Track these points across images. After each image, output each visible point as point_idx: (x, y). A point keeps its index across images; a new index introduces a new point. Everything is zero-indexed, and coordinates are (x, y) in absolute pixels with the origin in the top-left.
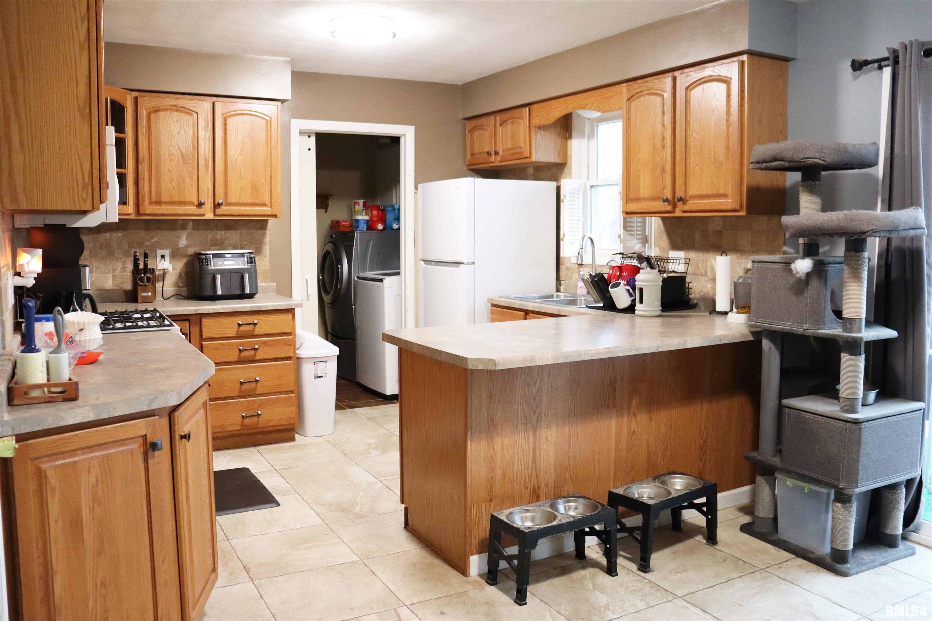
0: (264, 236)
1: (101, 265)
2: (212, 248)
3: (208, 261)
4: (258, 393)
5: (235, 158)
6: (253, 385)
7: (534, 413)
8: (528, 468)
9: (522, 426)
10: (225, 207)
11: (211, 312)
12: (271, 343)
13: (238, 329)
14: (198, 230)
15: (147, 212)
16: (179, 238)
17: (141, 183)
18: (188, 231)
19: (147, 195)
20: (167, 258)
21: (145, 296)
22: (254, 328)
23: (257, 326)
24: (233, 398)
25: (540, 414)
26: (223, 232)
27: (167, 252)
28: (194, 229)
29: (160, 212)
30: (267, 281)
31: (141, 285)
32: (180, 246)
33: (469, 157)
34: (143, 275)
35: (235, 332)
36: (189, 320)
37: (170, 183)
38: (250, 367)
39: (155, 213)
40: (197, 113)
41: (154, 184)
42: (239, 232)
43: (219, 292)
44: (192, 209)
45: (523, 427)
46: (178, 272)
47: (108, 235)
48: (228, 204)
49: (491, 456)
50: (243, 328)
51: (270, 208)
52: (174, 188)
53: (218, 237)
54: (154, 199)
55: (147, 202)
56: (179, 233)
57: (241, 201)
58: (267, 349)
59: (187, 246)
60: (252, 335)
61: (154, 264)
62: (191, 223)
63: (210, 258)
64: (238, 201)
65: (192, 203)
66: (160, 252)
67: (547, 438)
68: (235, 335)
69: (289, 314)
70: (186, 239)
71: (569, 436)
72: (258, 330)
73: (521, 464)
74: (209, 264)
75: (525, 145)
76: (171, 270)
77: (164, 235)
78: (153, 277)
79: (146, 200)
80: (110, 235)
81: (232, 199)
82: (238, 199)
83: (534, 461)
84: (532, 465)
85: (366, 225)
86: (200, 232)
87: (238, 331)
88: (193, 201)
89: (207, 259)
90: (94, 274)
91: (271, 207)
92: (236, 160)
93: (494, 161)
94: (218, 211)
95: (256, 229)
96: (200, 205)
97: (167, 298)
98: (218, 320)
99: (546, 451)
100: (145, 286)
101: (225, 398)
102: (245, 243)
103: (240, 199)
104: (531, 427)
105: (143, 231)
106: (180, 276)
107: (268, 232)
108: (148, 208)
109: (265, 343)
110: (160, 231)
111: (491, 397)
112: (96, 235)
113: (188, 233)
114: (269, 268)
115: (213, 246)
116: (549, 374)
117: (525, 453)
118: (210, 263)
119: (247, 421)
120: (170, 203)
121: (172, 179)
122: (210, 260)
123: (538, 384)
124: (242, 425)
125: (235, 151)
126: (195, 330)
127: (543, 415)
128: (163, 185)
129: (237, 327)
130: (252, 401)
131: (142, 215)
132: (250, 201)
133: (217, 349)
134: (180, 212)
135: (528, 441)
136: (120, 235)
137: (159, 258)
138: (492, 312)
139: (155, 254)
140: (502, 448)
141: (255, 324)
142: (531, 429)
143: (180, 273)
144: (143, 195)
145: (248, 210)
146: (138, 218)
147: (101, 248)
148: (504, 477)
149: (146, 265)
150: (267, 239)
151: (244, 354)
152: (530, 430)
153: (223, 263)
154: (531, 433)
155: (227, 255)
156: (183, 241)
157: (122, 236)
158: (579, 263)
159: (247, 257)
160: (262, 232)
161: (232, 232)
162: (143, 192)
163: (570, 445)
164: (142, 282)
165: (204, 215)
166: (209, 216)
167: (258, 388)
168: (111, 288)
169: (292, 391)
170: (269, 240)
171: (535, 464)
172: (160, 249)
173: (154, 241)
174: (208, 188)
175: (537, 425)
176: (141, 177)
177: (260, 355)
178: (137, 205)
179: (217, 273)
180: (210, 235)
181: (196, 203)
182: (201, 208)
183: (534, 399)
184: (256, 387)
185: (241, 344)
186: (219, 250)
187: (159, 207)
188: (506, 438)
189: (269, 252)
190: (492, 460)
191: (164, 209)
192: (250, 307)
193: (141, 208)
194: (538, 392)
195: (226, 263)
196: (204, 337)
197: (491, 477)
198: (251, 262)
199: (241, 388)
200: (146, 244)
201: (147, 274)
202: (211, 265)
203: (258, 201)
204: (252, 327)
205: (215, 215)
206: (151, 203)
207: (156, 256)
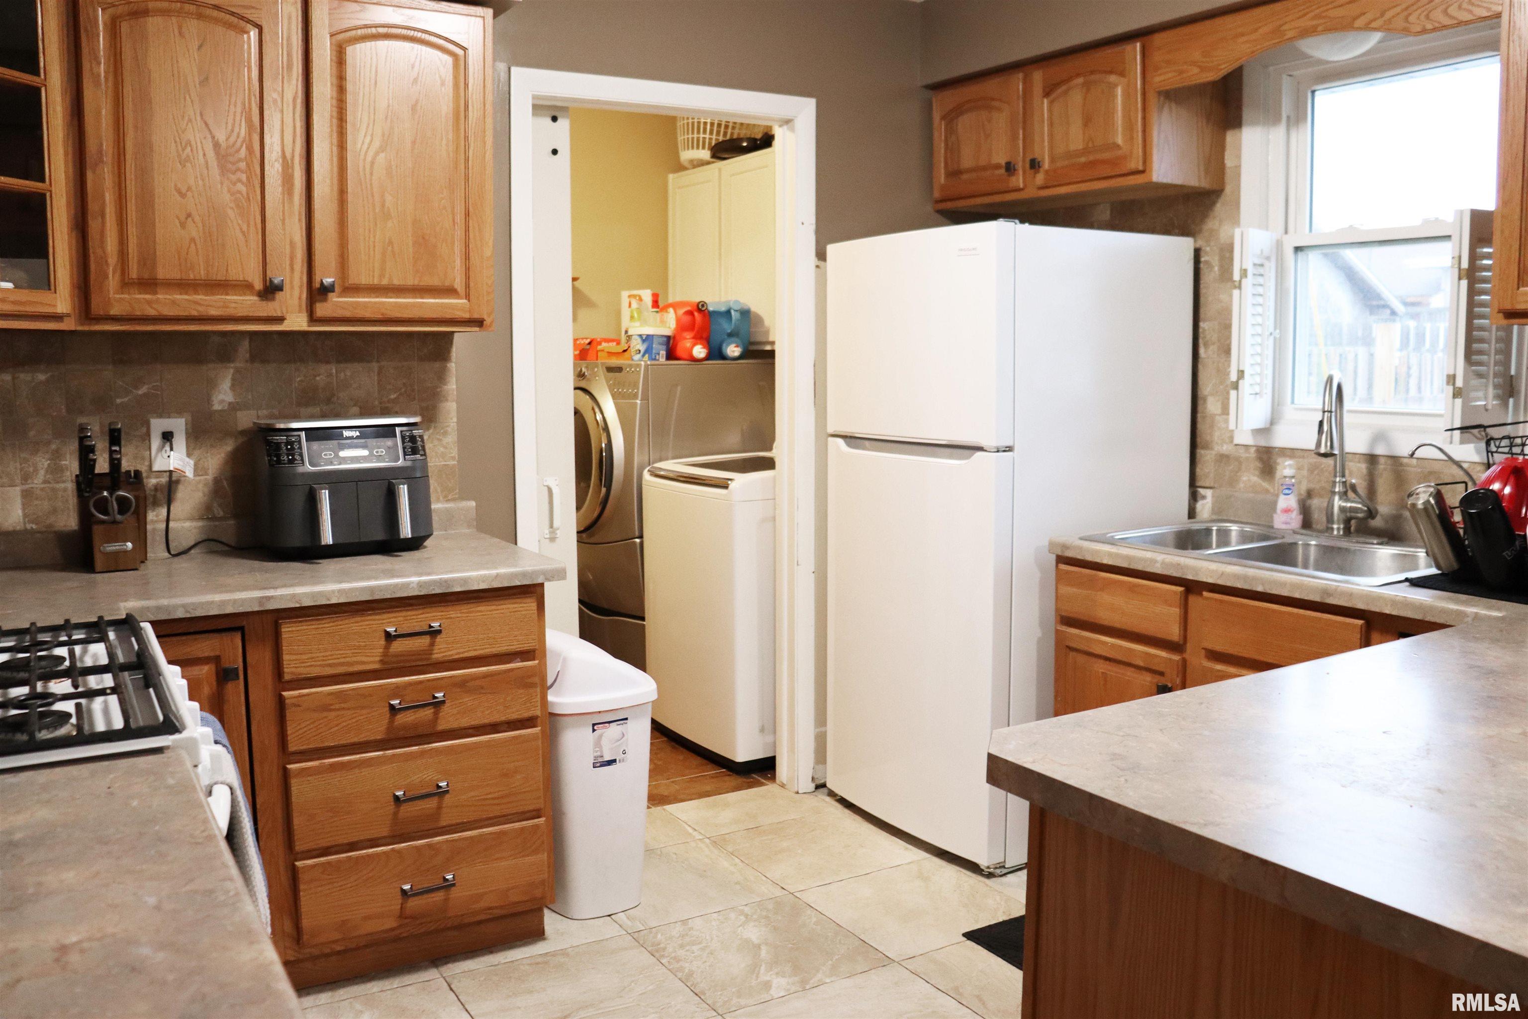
0: (441, 376)
2: (303, 410)
3: (293, 449)
4: (443, 823)
5: (369, 159)
6: (430, 804)
10: (339, 297)
11: (307, 603)
12: (477, 683)
13: (387, 647)
14: (264, 361)
15: (113, 312)
16: (212, 384)
17: (93, 225)
18: (238, 365)
19: (112, 260)
20: (180, 442)
21: (116, 553)
22: (432, 644)
23: (439, 639)
24: (374, 843)
26: (333, 368)
27: (178, 425)
28: (253, 358)
29: (151, 312)
30: (452, 497)
31: (103, 522)
32: (217, 407)
33: (941, 177)
34: (105, 494)
35: (378, 659)
36: (241, 629)
37: (183, 225)
38: (422, 753)
39: (138, 313)
40: (260, 27)
41: (132, 231)
42: (375, 366)
43: (327, 537)
44: (246, 303)
46: (210, 477)
48: (351, 290)
50: (398, 646)
51: (465, 301)
52: (193, 240)
53: (321, 380)
54: (134, 274)
55: (113, 281)
56: (212, 369)
57: (385, 282)
58: (468, 700)
59: (234, 407)
60: (425, 663)
61: (143, 459)
62: (246, 344)
63: (300, 442)
64: (376, 282)
65: (247, 287)
66: (158, 425)
68: (376, 666)
69: (528, 600)
70: (233, 387)
72: (443, 649)
74: (297, 457)
75: (1131, 139)
76: (189, 473)
77: (169, 377)
78: (136, 498)
79: (111, 276)
80: (14, 379)
81: (361, 275)
82: (377, 274)
85: (664, 347)
86: (270, 367)
87: (385, 654)
88: (250, 280)
89: (292, 443)
91: (468, 297)
92: (372, 163)
93: (1021, 186)
94: (322, 310)
95: (421, 359)
96: (270, 290)
97: (182, 550)
98: (327, 626)
100: (114, 522)
101: (353, 846)
102: (393, 397)
103: (382, 276)
105: (110, 367)
106: (216, 490)
108: (118, 301)
109: (462, 684)
110: (158, 367)
113: (237, 371)
114: (456, 462)
115: (307, 405)
118: (301, 455)
119: (414, 904)
120: (184, 285)
121: (189, 215)
122: (300, 448)
124: (402, 915)
125: (368, 139)
126: (260, 657)
128: (160, 232)
129: (383, 642)
130: (430, 846)
131: (99, 319)
132: (411, 281)
133: (326, 708)
134: (213, 312)
136: (40, 377)
137: (156, 442)
138: (1060, 578)
139: (144, 430)
141: (434, 633)
143: (217, 481)
144: (103, 261)
145: (406, 306)
146: (88, 328)
149: (115, 464)
150: (451, 386)
151: (403, 719)
153: (337, 456)
155: (346, 433)
156: (223, 394)
158: (1323, 450)
159: (403, 438)
160: (437, 365)
161: (358, 366)
162: (99, 251)
164: (105, 512)
165: (280, 320)
166: (297, 322)
167: (444, 810)
168: (20, 527)
169: (538, 810)
170: (454, 387)
172: (160, 416)
173: (140, 392)
174: (292, 244)
176: (92, 206)
177: (449, 719)
178: (86, 289)
179: (321, 484)
180: (298, 375)
181: (258, 285)
182: (273, 299)
184: (439, 808)
185: (396, 691)
186: (324, 417)
187: (148, 297)
189: (455, 420)
191: (166, 303)
192: (420, 585)
195: (343, 454)
196: (287, 677)
198: (414, 451)
199: (396, 814)
200: (118, 401)
201: (119, 489)
202: (302, 460)
203: (434, 281)
204: (425, 640)
205: (313, 319)
206: (126, 284)
207: (147, 436)
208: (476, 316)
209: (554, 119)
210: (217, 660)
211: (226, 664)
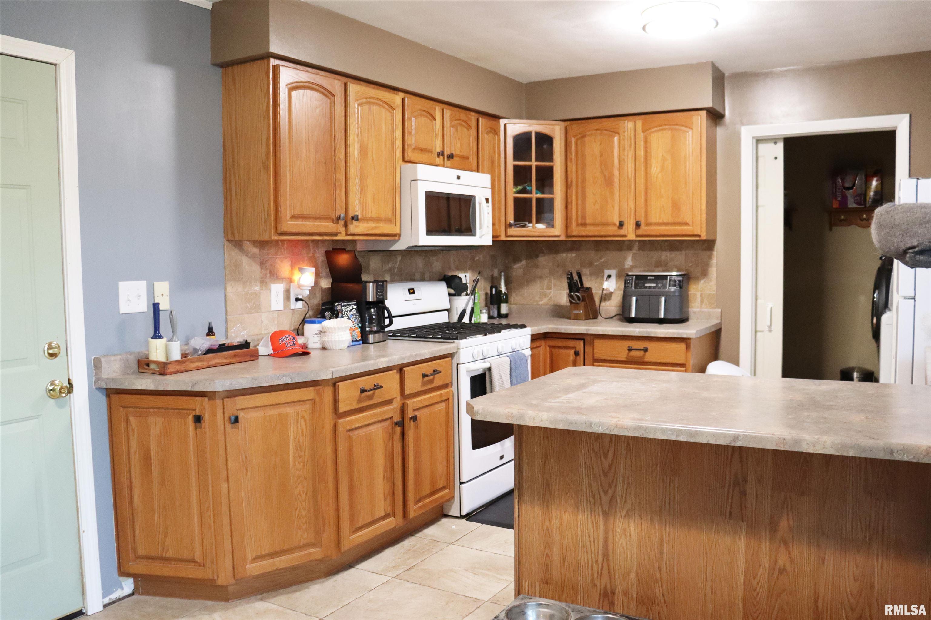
0: (710, 257)
1: (558, 283)
2: (656, 269)
3: (630, 282)
5: (656, 176)
7: (606, 493)
8: (597, 561)
9: (588, 504)
10: (646, 227)
11: (601, 333)
13: (628, 353)
14: (643, 250)
15: (574, 234)
16: (625, 258)
17: (569, 206)
18: (634, 251)
19: (574, 217)
20: (613, 278)
21: (577, 314)
22: (644, 355)
23: (647, 353)
25: (613, 497)
26: (668, 253)
27: (613, 272)
28: (640, 249)
29: (584, 234)
30: (712, 307)
32: (626, 267)
34: (572, 293)
35: (625, 357)
36: (584, 339)
37: (594, 205)
39: (580, 234)
40: (619, 134)
41: (580, 207)
42: (684, 252)
43: (633, 314)
44: (613, 230)
45: (589, 507)
46: (622, 292)
47: (564, 255)
48: (648, 224)
49: (547, 529)
50: (633, 353)
52: (597, 209)
53: (663, 257)
54: (580, 221)
55: (574, 224)
56: (623, 253)
57: (661, 221)
59: (632, 267)
60: (641, 361)
61: (602, 284)
62: (637, 243)
63: (632, 280)
64: (658, 221)
65: (614, 224)
66: (607, 272)
67: (625, 530)
68: (624, 359)
69: (682, 344)
70: (632, 259)
71: (662, 540)
72: (649, 357)
73: (587, 552)
76: (615, 290)
77: (610, 256)
78: (583, 296)
79: (574, 222)
80: (566, 255)
81: (654, 219)
82: (658, 218)
83: (606, 555)
84: (603, 560)
86: (645, 253)
87: (628, 355)
88: (615, 222)
90: (552, 291)
91: (693, 226)
92: (657, 178)
94: (639, 232)
95: (702, 250)
96: (621, 225)
97: (610, 317)
98: (609, 343)
99: (623, 548)
100: (578, 304)
102: (690, 265)
103: (660, 218)
104: (600, 509)
107: (715, 253)
108: (575, 230)
110: (608, 252)
111: (546, 458)
112: (554, 256)
113: (634, 254)
114: (715, 293)
116: (627, 447)
117: (592, 540)
118: (632, 284)
120: (593, 224)
121: (596, 201)
122: (632, 282)
123: (610, 455)
125: (655, 169)
126: (588, 349)
127: (619, 500)
128: (587, 207)
129: (627, 351)
131: (570, 236)
132: (670, 220)
134: (603, 234)
135: (597, 527)
136: (574, 255)
137: (605, 278)
139: (602, 274)
140: (561, 524)
141: (646, 350)
142: (601, 513)
144: (572, 218)
145: (668, 230)
146: (567, 239)
147: (558, 266)
148: (564, 559)
149: (581, 284)
150: (714, 261)
152: (599, 512)
153: (644, 286)
154: (601, 518)
155: (649, 277)
156: (629, 262)
157: (576, 256)
159: (670, 280)
160: (708, 253)
161: (677, 253)
162: (571, 215)
163: (662, 553)
164: (574, 300)
165: (625, 236)
166: (631, 236)
168: (565, 304)
170: (716, 262)
171: (608, 560)
172: (608, 269)
173: (602, 261)
174: (630, 208)
175: (609, 510)
176: (569, 201)
178: (567, 227)
179: (634, 295)
180: (655, 255)
181: (618, 224)
182: (623, 228)
183: (605, 474)
186: (664, 271)
187: (584, 229)
188: (567, 514)
189: (715, 275)
190: (547, 533)
191: (590, 230)
192: (639, 332)
193: (569, 230)
194: (610, 466)
195: (646, 285)
196: (595, 358)
197: (547, 554)
198: (675, 285)
200: (595, 264)
201: (578, 292)
202: (632, 286)
203: (680, 220)
204: (642, 353)
205: (637, 236)
206: (578, 225)
207: (603, 277)
208: (696, 233)
209: (775, 143)
210: (574, 348)
211: (577, 350)
